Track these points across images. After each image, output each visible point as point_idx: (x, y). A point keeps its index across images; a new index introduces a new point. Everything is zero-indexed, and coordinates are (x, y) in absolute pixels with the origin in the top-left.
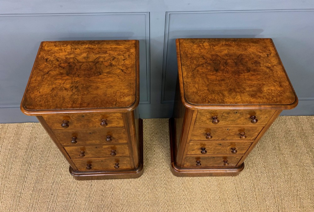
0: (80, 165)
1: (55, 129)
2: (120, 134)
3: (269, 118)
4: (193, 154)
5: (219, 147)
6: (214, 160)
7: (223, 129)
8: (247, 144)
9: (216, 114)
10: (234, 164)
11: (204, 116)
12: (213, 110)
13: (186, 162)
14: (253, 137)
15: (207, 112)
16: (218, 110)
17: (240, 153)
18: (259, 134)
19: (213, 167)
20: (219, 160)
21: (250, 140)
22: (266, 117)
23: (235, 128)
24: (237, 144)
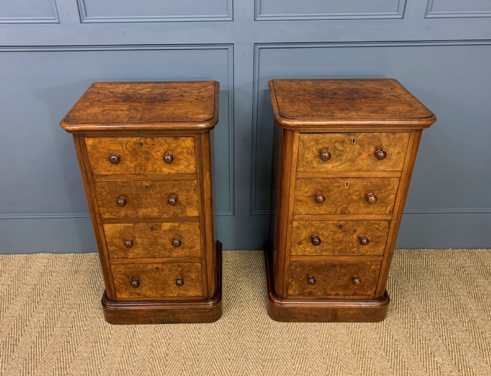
0: (122, 279)
1: (98, 174)
2: (189, 191)
3: (402, 155)
4: (300, 254)
5: (339, 236)
6: (336, 275)
7: (339, 183)
8: (383, 225)
9: (326, 145)
10: (371, 289)
11: (309, 149)
12: (321, 135)
13: (290, 280)
14: (388, 205)
15: (312, 140)
16: (328, 135)
17: (375, 253)
18: (396, 198)
19: (337, 297)
20: (344, 275)
21: (386, 214)
22: (399, 153)
23: (357, 181)
24: (367, 224)
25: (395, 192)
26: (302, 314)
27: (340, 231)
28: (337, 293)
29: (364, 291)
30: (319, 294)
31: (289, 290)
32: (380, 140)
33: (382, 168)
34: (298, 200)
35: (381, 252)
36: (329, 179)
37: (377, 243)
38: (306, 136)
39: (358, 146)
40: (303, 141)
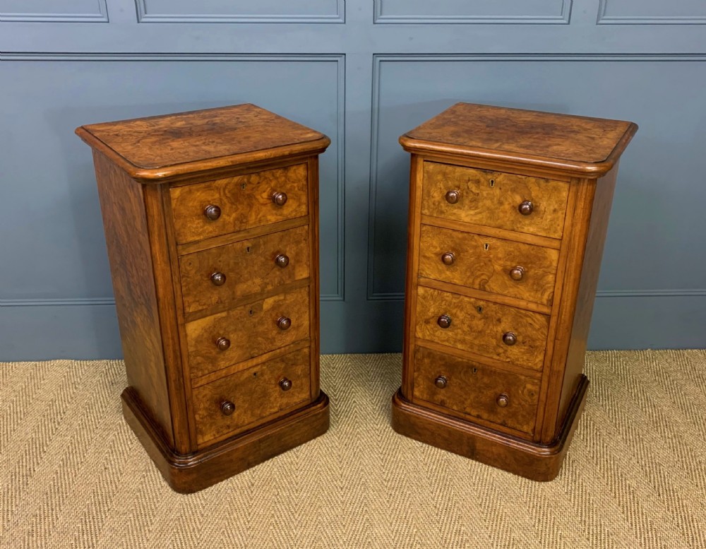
3: (560, 215)
4: (427, 338)
5: (479, 324)
6: (478, 385)
7: (476, 241)
8: (538, 320)
9: (457, 183)
10: (528, 424)
11: (436, 185)
12: (450, 168)
13: (416, 374)
14: (544, 291)
15: (439, 173)
16: (458, 169)
17: (530, 364)
18: (555, 281)
19: (479, 421)
20: (487, 386)
21: (542, 304)
22: (555, 211)
23: (499, 243)
24: (516, 315)
25: (554, 272)
26: (428, 430)
27: (479, 315)
28: (480, 413)
29: (518, 423)
30: (455, 408)
31: (416, 389)
32: (527, 187)
33: (532, 230)
34: (425, 257)
35: (540, 365)
36: (462, 232)
37: (532, 348)
38: (431, 167)
39: (498, 192)
40: (428, 172)
